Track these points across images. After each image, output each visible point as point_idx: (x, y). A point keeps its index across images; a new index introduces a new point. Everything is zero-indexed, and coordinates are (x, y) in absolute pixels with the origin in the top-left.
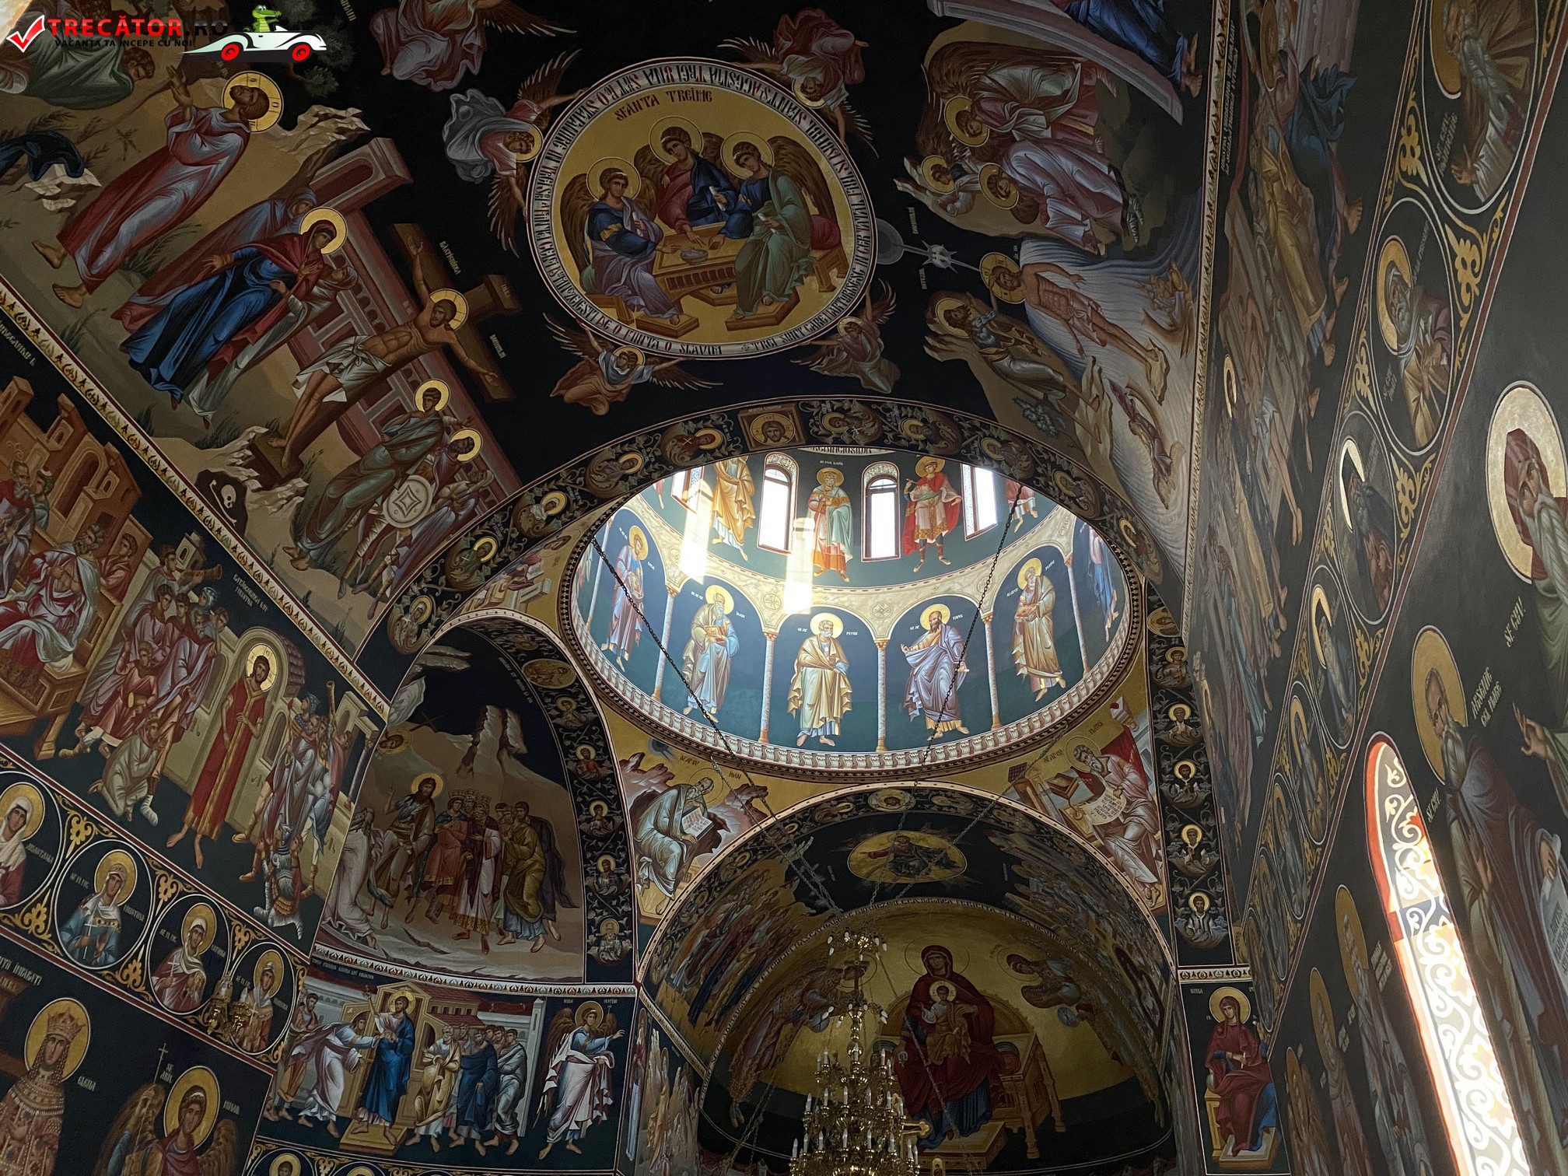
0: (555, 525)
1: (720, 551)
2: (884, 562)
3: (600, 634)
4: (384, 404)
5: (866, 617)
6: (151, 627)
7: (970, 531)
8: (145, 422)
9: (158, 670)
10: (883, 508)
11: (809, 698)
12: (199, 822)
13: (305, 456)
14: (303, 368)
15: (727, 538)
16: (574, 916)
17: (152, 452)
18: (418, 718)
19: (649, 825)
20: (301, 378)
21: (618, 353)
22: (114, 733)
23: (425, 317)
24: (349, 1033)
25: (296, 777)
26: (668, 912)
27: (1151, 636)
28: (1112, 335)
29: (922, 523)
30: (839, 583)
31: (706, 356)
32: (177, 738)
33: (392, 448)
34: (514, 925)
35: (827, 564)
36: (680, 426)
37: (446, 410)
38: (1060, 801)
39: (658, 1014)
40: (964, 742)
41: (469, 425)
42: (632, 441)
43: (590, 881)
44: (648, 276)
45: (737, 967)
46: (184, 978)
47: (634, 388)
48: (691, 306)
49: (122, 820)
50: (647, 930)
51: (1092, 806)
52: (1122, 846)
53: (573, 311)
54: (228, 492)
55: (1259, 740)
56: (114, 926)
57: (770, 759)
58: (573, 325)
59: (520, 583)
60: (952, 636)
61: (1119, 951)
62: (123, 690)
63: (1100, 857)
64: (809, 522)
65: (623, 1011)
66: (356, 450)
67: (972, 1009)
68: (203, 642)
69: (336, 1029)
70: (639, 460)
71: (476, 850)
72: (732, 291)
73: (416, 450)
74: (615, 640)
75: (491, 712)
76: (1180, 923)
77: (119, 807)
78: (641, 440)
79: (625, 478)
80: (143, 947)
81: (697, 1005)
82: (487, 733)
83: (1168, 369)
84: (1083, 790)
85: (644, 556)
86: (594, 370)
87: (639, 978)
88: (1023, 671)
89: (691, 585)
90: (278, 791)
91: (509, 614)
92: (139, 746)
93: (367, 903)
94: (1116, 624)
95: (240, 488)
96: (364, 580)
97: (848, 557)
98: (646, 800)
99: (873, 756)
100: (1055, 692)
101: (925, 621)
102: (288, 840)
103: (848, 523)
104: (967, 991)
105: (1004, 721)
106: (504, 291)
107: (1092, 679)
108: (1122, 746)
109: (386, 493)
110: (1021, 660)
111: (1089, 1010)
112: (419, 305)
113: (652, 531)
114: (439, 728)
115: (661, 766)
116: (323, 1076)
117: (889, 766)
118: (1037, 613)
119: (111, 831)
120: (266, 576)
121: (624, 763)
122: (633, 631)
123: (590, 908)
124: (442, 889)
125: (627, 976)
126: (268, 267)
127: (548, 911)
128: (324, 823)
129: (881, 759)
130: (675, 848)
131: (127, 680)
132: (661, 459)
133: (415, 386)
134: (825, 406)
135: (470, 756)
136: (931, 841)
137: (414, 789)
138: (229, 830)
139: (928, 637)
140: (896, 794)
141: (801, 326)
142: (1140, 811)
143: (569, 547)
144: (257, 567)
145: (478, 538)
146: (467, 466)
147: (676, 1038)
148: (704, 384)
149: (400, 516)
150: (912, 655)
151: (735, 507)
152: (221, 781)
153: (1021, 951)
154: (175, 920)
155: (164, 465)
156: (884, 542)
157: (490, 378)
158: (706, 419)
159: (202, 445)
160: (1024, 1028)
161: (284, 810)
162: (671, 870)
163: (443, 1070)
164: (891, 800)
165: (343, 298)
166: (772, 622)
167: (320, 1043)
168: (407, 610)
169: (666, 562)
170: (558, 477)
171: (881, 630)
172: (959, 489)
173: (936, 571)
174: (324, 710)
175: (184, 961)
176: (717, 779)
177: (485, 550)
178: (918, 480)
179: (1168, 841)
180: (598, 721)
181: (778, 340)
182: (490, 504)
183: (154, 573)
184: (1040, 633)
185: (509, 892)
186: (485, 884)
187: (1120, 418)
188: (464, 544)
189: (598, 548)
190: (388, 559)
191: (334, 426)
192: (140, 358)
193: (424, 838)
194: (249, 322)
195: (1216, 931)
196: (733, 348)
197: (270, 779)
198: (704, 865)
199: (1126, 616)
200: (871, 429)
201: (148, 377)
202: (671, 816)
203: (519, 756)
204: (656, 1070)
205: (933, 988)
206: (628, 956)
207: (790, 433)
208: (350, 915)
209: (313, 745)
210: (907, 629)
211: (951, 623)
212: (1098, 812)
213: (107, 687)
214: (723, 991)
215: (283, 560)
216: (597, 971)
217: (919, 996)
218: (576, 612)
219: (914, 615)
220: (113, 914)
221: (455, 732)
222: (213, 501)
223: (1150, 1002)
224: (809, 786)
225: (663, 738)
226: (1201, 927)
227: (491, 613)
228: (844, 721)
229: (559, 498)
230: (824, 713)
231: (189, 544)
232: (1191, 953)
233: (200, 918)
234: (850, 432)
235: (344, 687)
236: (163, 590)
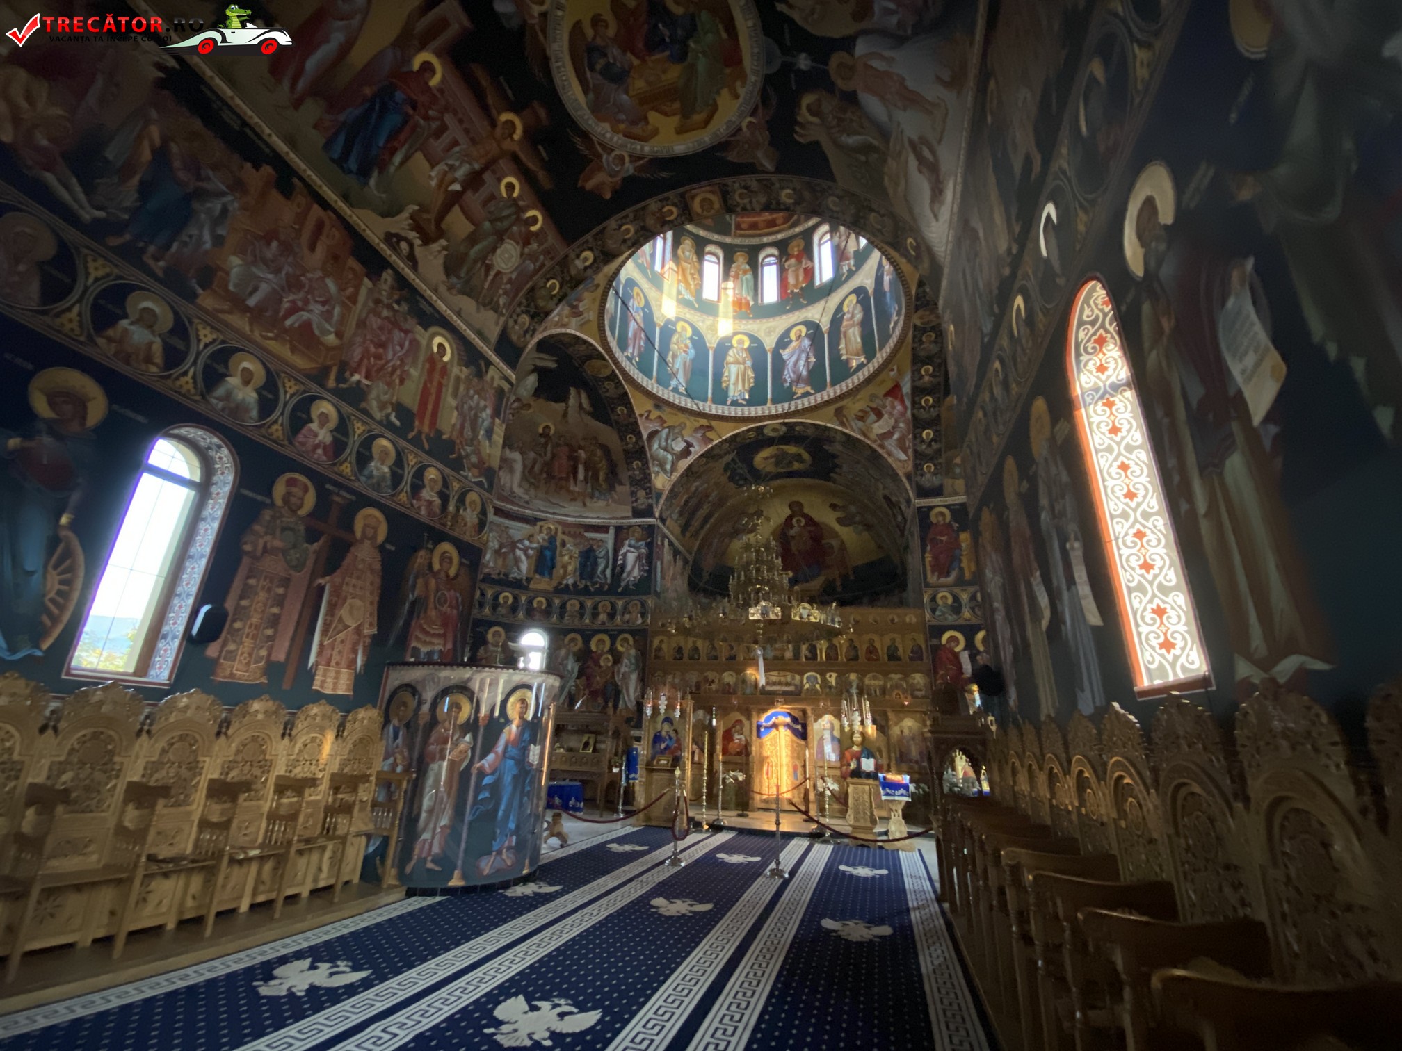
0: (589, 272)
1: (683, 302)
2: (771, 306)
3: (623, 347)
4: (483, 192)
5: (761, 335)
6: (375, 322)
7: (817, 283)
8: (346, 198)
9: (383, 345)
10: (770, 274)
11: (733, 380)
12: (423, 426)
13: (444, 225)
14: (433, 166)
15: (687, 296)
16: (623, 490)
17: (355, 218)
18: (537, 393)
19: (656, 446)
20: (433, 174)
21: (613, 155)
22: (367, 377)
23: (498, 131)
24: (527, 543)
25: (471, 408)
26: (668, 487)
27: (915, 327)
28: (912, 100)
29: (791, 280)
30: (746, 317)
31: (665, 154)
32: (402, 382)
33: (491, 221)
34: (597, 494)
35: (740, 307)
36: (653, 204)
37: (520, 197)
38: (860, 424)
39: (666, 531)
40: (812, 398)
41: (533, 208)
42: (627, 216)
43: (630, 473)
44: (625, 97)
45: (702, 513)
46: (430, 503)
47: (624, 179)
48: (653, 117)
49: (380, 423)
50: (659, 495)
51: (876, 425)
52: (891, 444)
53: (584, 126)
54: (404, 245)
55: (986, 340)
56: (388, 475)
57: (713, 412)
58: (585, 135)
59: (576, 313)
60: (807, 343)
61: (886, 498)
62: (366, 354)
63: (879, 450)
64: (730, 284)
65: (650, 529)
66: (473, 223)
67: (812, 529)
68: (406, 332)
69: (521, 541)
70: (630, 229)
71: (574, 461)
72: (677, 105)
73: (506, 223)
74: (630, 350)
75: (573, 391)
76: (918, 479)
77: (378, 415)
78: (631, 216)
79: (624, 241)
80: (406, 486)
81: (684, 528)
82: (572, 401)
83: (946, 114)
84: (873, 417)
85: (642, 304)
86: (600, 168)
87: (657, 515)
88: (844, 357)
89: (668, 322)
90: (462, 414)
91: (573, 332)
92: (382, 386)
93: (526, 485)
94: (896, 324)
95: (411, 245)
96: (490, 303)
97: (751, 303)
98: (653, 435)
99: (766, 408)
100: (861, 366)
101: (793, 335)
102: (472, 440)
103: (751, 283)
104: (810, 521)
105: (833, 384)
106: (542, 113)
107: (880, 357)
108: (894, 391)
109: (494, 250)
110: (843, 352)
111: (868, 527)
112: (493, 123)
113: (646, 291)
114: (548, 399)
115: (660, 417)
116: (517, 561)
117: (773, 412)
118: (853, 325)
119: (378, 429)
120: (435, 298)
121: (641, 415)
122: (640, 347)
123: (631, 485)
124: (561, 479)
125: (651, 515)
126: (399, 96)
127: (612, 488)
128: (489, 433)
129: (770, 409)
130: (670, 457)
131: (367, 350)
132: (644, 228)
133: (499, 180)
134: (735, 184)
135: (565, 415)
136: (792, 449)
137: (541, 430)
138: (439, 433)
139: (794, 344)
140: (778, 427)
141: (719, 127)
142: (902, 425)
143: (600, 290)
144: (429, 292)
145: (548, 280)
146: (536, 234)
147: (677, 543)
148: (665, 175)
149: (503, 265)
150: (785, 354)
151: (689, 277)
152: (430, 407)
153: (835, 501)
154: (419, 474)
155: (363, 227)
156: (770, 292)
157: (541, 175)
158: (667, 199)
159: (384, 215)
160: (835, 535)
161: (467, 425)
162: (668, 467)
163: (571, 557)
164: (774, 430)
165: (448, 118)
166: (712, 343)
167: (513, 546)
168: (516, 322)
169: (654, 308)
170: (587, 241)
171: (769, 343)
172: (811, 258)
173: (797, 307)
174: (480, 375)
175: (427, 494)
176: (688, 423)
177: (553, 286)
178: (789, 257)
179: (915, 437)
180: (626, 394)
181: (707, 139)
182: (552, 259)
183: (370, 291)
184: (854, 335)
185: (593, 476)
186: (581, 475)
187: (913, 163)
188: (541, 284)
189: (617, 293)
190: (501, 291)
191: (456, 208)
192: (336, 156)
193: (549, 455)
194: (394, 135)
195: (936, 481)
196: (681, 147)
197: (457, 408)
198: (684, 464)
199: (902, 317)
200: (763, 199)
201: (342, 167)
202: (667, 440)
203: (589, 414)
204: (667, 555)
205: (794, 521)
206: (650, 506)
207: (717, 205)
208: (519, 491)
209: (477, 392)
210: (783, 342)
211: (807, 335)
212: (879, 427)
213: (357, 353)
214: (696, 523)
215: (443, 289)
216: (637, 513)
217: (788, 521)
218: (608, 333)
219: (786, 333)
220: (386, 470)
221: (556, 401)
222: (395, 249)
223: (899, 518)
224: (731, 425)
225: (660, 403)
226: (928, 480)
227: (563, 330)
228: (751, 391)
229: (588, 255)
230: (740, 387)
231: (387, 275)
232: (923, 492)
233: (431, 474)
234: (751, 202)
235: (489, 363)
236: (378, 302)
